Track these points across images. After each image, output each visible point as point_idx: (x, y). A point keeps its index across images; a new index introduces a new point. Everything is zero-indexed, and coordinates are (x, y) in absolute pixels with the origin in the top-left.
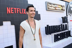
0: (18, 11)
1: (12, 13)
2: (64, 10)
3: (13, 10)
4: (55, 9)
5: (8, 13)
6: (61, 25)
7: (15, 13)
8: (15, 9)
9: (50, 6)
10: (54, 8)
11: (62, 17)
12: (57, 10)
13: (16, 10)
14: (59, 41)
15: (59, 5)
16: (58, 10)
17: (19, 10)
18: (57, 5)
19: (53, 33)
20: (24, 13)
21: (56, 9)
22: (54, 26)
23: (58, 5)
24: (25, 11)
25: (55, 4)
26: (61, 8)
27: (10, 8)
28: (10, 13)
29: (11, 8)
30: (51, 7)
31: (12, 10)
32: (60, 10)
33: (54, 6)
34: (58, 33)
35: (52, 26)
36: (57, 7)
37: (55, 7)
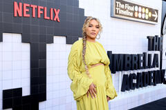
0: (40, 12)
1: (25, 15)
2: (157, 21)
3: (28, 10)
4: (134, 17)
5: (16, 15)
6: (144, 53)
7: (34, 16)
8: (34, 7)
9: (122, 9)
10: (131, 14)
11: (148, 37)
12: (138, 18)
13: (37, 9)
14: (134, 89)
15: (146, 8)
16: (142, 18)
17: (43, 10)
18: (138, 6)
19: (120, 70)
20: (55, 20)
21: (136, 16)
22: (124, 55)
23: (142, 7)
24: (57, 13)
25: (135, 5)
26: (150, 14)
27: (21, 4)
28: (21, 15)
29: (25, 5)
30: (125, 10)
31: (26, 10)
32: (145, 19)
33: (132, 9)
34: (132, 72)
35: (119, 55)
36: (138, 12)
37: (134, 12)
